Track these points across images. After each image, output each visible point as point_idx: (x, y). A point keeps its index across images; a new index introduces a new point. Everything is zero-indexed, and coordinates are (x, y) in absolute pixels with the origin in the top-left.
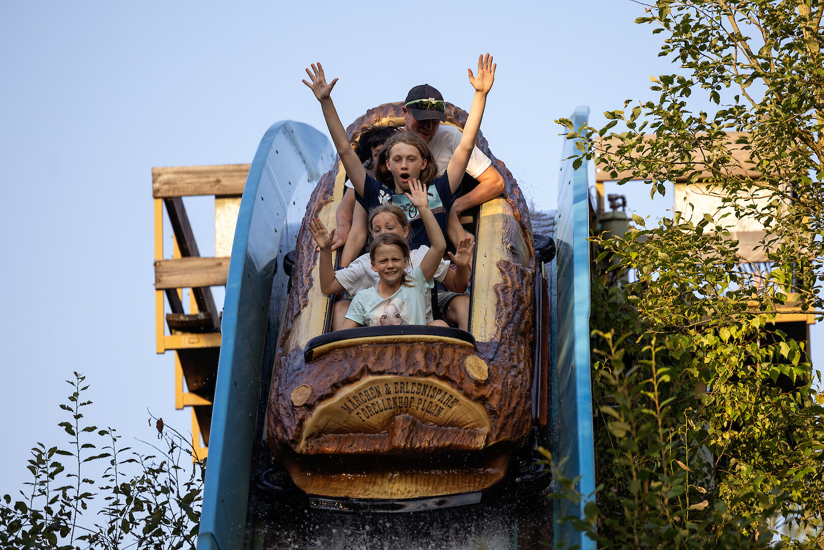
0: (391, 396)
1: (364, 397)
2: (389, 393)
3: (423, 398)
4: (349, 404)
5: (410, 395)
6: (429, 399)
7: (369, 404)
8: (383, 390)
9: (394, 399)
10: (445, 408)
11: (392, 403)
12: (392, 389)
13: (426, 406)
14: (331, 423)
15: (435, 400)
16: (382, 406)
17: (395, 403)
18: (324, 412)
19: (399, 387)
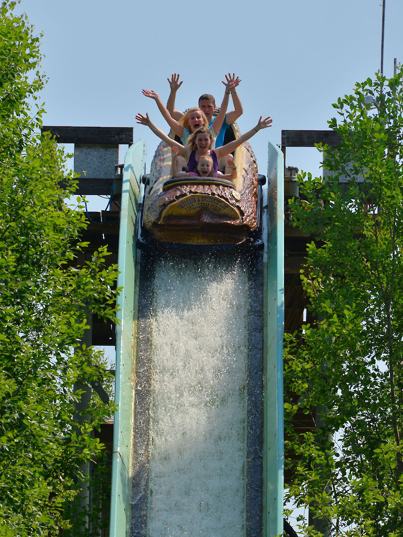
0: (200, 202)
1: (189, 202)
2: (199, 201)
3: (213, 204)
4: (182, 204)
5: (208, 203)
6: (216, 205)
7: (190, 205)
8: (197, 199)
9: (201, 203)
10: (223, 209)
11: (200, 205)
12: (201, 199)
13: (214, 207)
14: (174, 212)
15: (218, 206)
16: (196, 206)
17: (202, 205)
18: (171, 207)
19: (203, 199)
